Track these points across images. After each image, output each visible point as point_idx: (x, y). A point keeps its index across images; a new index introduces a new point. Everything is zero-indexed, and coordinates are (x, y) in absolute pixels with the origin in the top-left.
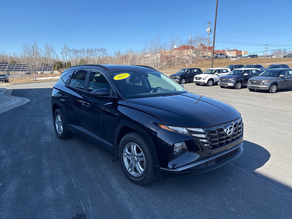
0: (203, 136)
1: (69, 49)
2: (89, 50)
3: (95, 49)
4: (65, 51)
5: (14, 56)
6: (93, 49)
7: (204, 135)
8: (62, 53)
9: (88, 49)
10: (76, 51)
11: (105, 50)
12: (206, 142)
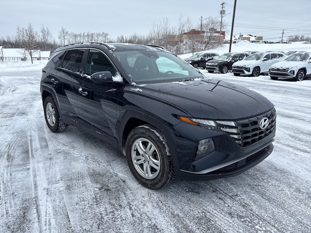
0: (234, 131)
1: (67, 33)
2: (90, 34)
3: (96, 33)
4: (63, 35)
5: (8, 40)
6: (94, 34)
7: (236, 129)
8: (60, 38)
9: (88, 33)
10: (76, 35)
11: (107, 35)
12: (237, 138)
